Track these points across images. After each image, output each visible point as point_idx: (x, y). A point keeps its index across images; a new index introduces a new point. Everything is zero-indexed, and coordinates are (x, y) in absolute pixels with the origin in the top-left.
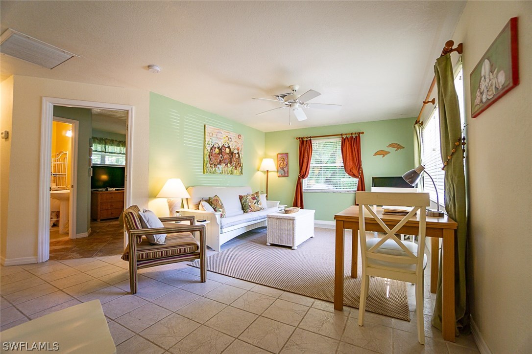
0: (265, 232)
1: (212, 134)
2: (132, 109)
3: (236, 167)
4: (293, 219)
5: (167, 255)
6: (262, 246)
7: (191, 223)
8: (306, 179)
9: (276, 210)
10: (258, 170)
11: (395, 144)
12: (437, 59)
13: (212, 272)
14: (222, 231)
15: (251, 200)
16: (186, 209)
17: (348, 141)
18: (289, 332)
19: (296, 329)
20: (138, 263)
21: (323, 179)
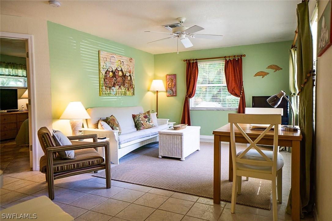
0: (157, 147)
1: (106, 59)
2: (31, 37)
3: (128, 89)
4: (181, 135)
5: (78, 167)
6: (154, 158)
7: (94, 141)
8: (193, 98)
9: (166, 127)
10: (149, 91)
11: (273, 65)
12: (298, 5)
13: (114, 180)
14: (120, 146)
15: (144, 118)
16: (86, 128)
17: (231, 63)
18: (179, 219)
19: (184, 216)
20: (55, 175)
21: (209, 97)
